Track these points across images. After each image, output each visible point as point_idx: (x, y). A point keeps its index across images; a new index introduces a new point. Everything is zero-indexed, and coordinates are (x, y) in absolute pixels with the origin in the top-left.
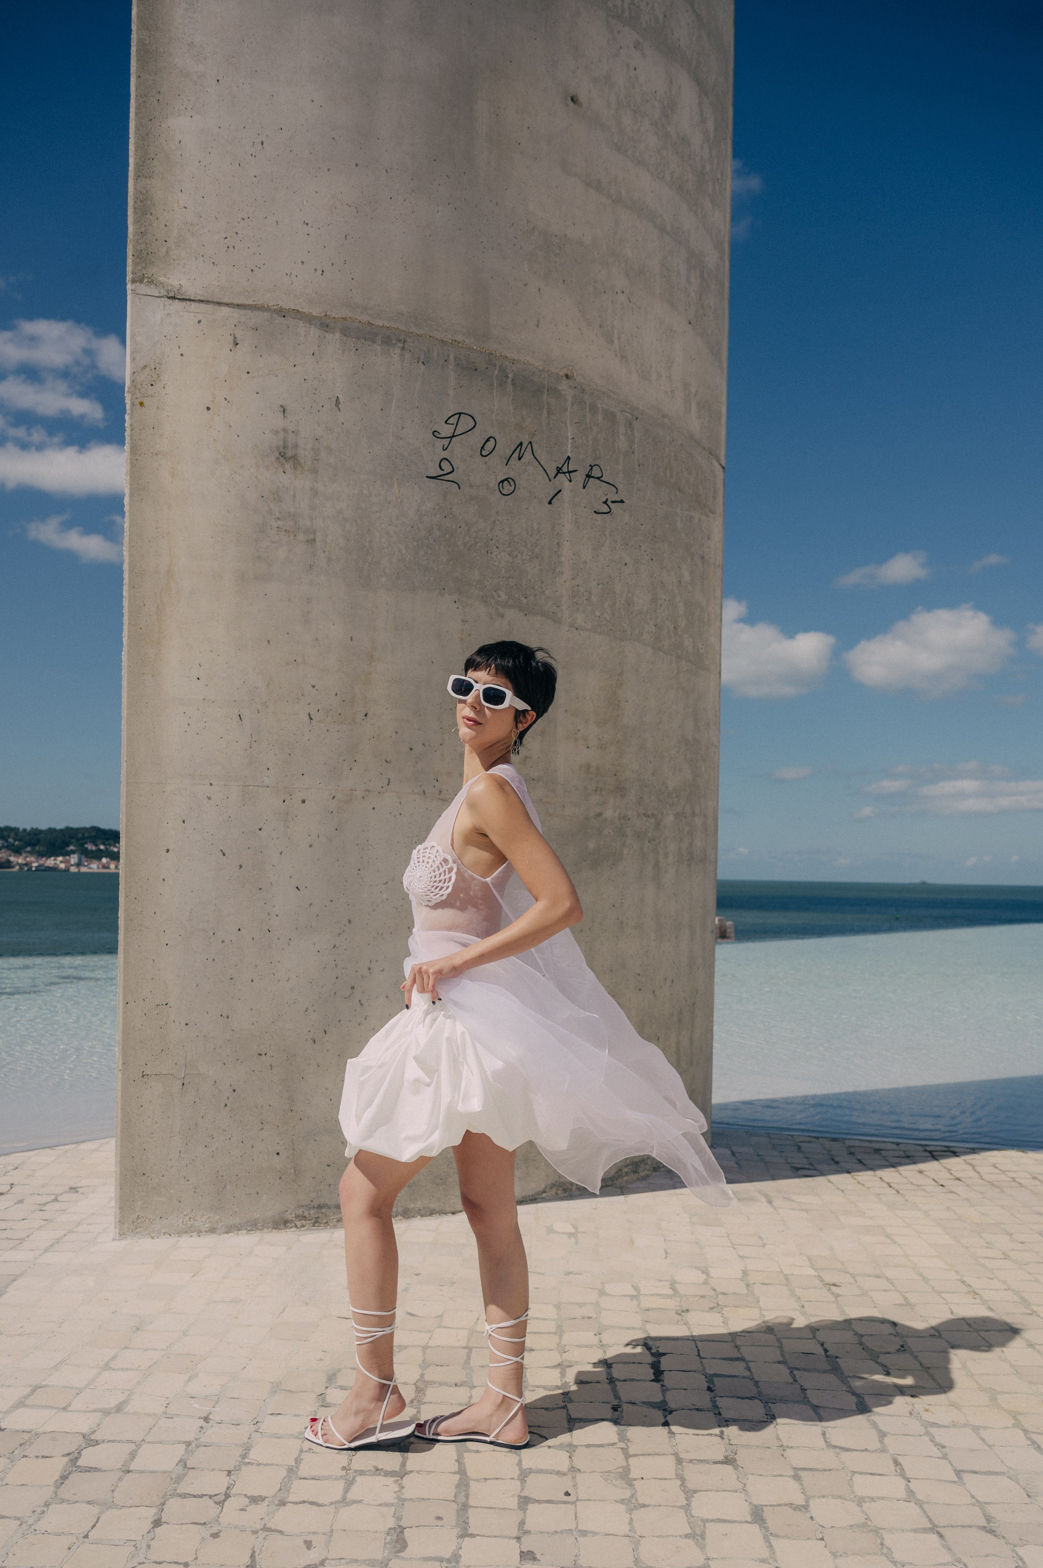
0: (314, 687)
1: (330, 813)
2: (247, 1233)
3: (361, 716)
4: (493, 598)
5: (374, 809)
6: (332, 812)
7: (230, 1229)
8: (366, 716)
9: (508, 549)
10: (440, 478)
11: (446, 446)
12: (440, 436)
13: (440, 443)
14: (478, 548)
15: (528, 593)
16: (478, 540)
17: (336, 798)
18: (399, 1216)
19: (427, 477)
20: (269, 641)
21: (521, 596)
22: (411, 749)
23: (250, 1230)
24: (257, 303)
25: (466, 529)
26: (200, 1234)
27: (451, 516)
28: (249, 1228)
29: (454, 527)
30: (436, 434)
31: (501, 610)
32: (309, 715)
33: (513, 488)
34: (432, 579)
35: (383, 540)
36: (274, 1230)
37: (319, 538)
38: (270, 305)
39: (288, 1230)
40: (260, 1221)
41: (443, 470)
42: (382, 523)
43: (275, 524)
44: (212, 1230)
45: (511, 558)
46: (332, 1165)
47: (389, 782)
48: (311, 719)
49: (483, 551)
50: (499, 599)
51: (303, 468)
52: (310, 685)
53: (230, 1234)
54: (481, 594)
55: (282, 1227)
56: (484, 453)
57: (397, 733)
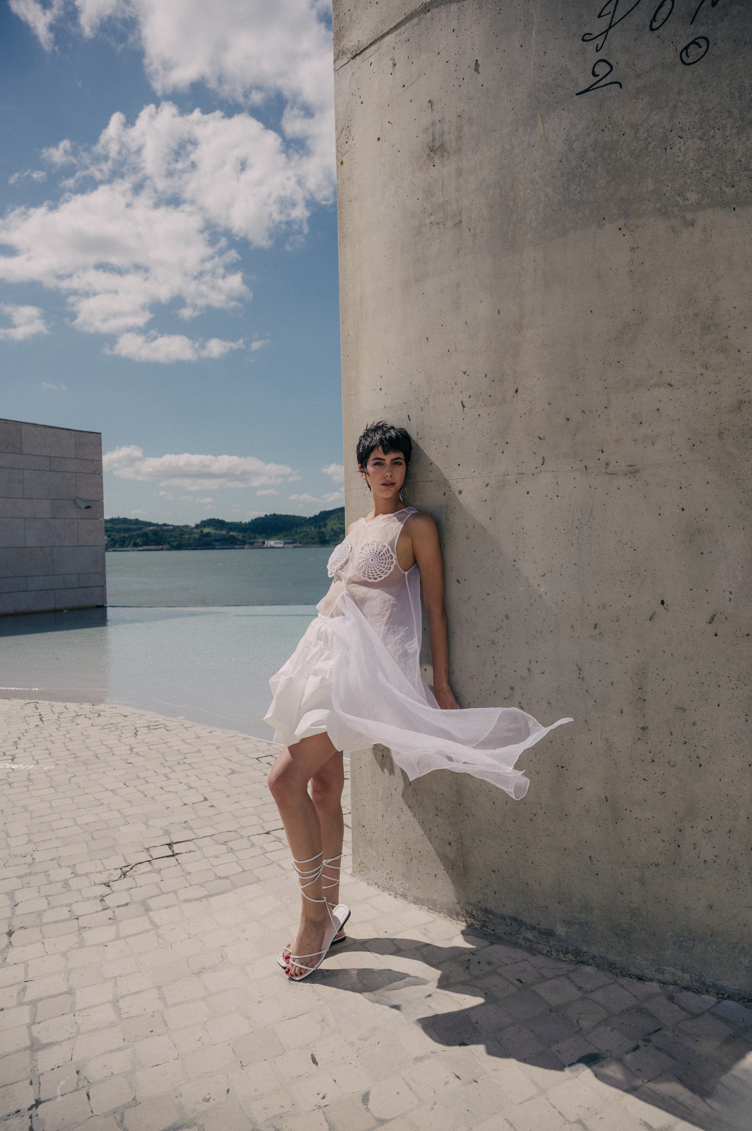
0: (465, 373)
1: (484, 501)
2: (428, 911)
3: (512, 392)
4: (677, 205)
5: (528, 493)
6: (486, 501)
7: (417, 901)
8: (517, 392)
9: (699, 133)
10: (593, 87)
11: (600, 46)
12: (592, 37)
13: (591, 47)
14: (650, 149)
15: (736, 178)
16: (650, 140)
17: (489, 485)
18: (570, 955)
19: (577, 94)
20: (427, 338)
21: (723, 187)
22: (568, 420)
23: (430, 909)
24: (407, 14)
25: (632, 133)
26: (396, 896)
27: (610, 126)
28: (430, 907)
29: (615, 137)
30: (587, 37)
31: (689, 216)
32: (462, 403)
33: (704, 47)
34: (587, 212)
35: (528, 191)
36: (448, 917)
37: (464, 218)
38: (416, 9)
39: (459, 923)
40: (438, 904)
41: (598, 75)
42: (526, 173)
43: (428, 221)
44: (404, 896)
45: (704, 143)
46: (497, 872)
47: (544, 461)
48: (464, 406)
49: (659, 151)
50: (687, 203)
51: (448, 152)
52: (462, 372)
53: (416, 906)
54: (658, 205)
55: (455, 917)
56: (655, 25)
57: (550, 404)
